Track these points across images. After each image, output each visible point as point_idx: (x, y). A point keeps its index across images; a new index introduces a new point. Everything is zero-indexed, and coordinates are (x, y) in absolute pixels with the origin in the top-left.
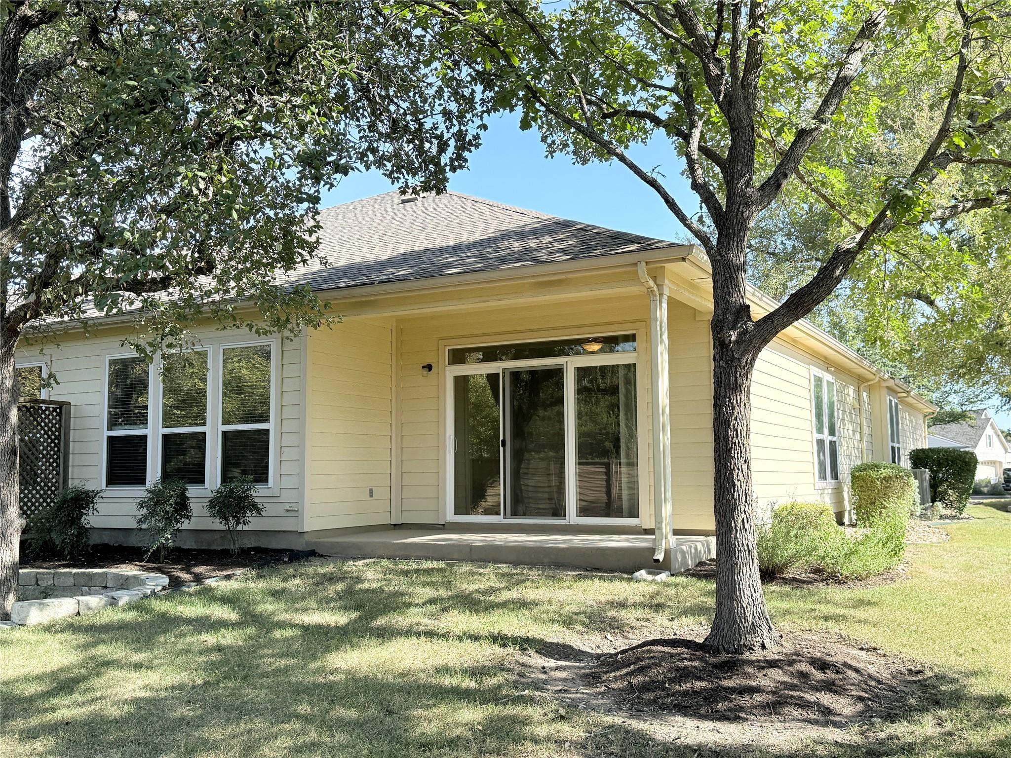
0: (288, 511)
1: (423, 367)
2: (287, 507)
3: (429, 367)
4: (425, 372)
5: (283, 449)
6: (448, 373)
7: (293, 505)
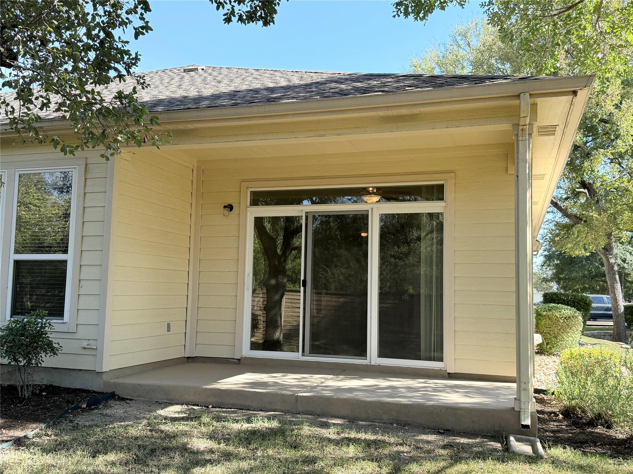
0: (85, 348)
1: (225, 207)
2: (85, 344)
3: (230, 207)
4: (226, 211)
5: (82, 283)
6: (248, 213)
7: (90, 342)
